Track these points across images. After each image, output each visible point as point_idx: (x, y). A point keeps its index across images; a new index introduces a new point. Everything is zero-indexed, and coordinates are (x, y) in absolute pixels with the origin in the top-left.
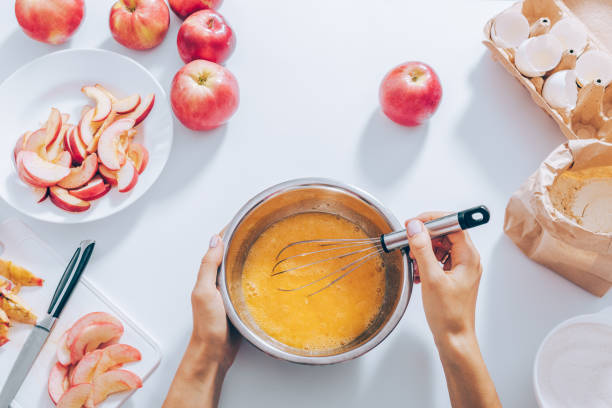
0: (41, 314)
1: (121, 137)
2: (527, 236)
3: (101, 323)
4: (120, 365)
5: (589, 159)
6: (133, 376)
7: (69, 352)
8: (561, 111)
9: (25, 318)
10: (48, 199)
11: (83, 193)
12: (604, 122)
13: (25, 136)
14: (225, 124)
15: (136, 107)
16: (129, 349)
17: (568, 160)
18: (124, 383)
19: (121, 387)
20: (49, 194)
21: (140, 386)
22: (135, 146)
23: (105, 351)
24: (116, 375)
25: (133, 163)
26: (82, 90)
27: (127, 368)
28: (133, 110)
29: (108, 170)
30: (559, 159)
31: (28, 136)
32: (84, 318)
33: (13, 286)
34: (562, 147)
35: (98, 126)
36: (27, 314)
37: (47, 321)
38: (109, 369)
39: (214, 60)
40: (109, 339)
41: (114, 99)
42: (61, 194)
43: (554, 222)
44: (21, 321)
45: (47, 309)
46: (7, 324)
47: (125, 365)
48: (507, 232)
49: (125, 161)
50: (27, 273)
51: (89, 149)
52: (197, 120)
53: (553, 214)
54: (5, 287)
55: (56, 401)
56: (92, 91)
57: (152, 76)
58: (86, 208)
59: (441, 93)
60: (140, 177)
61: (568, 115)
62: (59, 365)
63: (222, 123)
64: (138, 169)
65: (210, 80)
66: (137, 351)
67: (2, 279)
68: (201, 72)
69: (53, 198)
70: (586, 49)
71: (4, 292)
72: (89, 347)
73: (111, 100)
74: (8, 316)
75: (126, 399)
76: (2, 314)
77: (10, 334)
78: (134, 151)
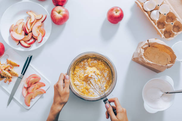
0: (19, 74)
1: (38, 27)
3: (35, 77)
4: (40, 87)
6: (43, 90)
7: (27, 84)
8: (155, 21)
9: (16, 75)
10: (19, 44)
12: (166, 24)
14: (65, 23)
15: (41, 18)
16: (42, 83)
18: (41, 92)
19: (40, 93)
21: (45, 92)
22: (42, 28)
23: (36, 84)
25: (41, 34)
26: (27, 13)
29: (34, 36)
31: (13, 26)
32: (31, 76)
33: (12, 67)
35: (32, 24)
36: (16, 74)
37: (21, 76)
38: (38, 89)
39: (62, 5)
42: (22, 42)
44: (14, 76)
46: (11, 77)
49: (39, 34)
50: (15, 64)
51: (30, 31)
54: (10, 67)
55: (25, 96)
56: (29, 13)
57: (45, 9)
58: (30, 47)
59: (123, 16)
60: (43, 38)
61: (157, 22)
62: (25, 87)
64: (43, 36)
65: (61, 13)
66: (44, 84)
67: (9, 65)
68: (59, 10)
69: (21, 44)
70: (163, 3)
71: (10, 69)
72: (32, 83)
73: (35, 16)
74: (11, 75)
75: (42, 96)
76: (10, 75)
77: (12, 79)
78: (41, 31)
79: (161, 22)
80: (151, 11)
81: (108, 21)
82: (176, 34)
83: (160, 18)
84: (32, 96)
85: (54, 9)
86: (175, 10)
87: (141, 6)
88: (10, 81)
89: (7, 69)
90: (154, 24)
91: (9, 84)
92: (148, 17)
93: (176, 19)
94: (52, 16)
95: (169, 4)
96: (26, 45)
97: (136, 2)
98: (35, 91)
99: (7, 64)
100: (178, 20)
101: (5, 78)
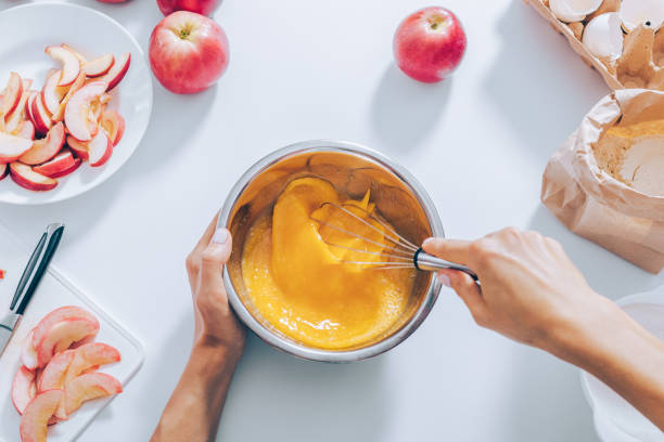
1: (92, 103)
2: (568, 205)
3: (73, 319)
4: (96, 367)
5: (639, 111)
6: (111, 379)
7: (36, 355)
8: (605, 60)
10: (9, 176)
11: (48, 168)
12: (654, 73)
14: (214, 86)
16: (107, 348)
17: (614, 113)
18: (102, 388)
19: (98, 393)
20: (8, 171)
21: (119, 391)
23: (78, 351)
24: (92, 379)
25: (107, 133)
26: (46, 51)
27: (105, 370)
28: (106, 72)
29: (78, 141)
30: (605, 112)
32: (52, 314)
34: (608, 99)
35: (64, 90)
37: (11, 318)
38: (83, 373)
39: (199, 10)
40: (82, 336)
41: (84, 60)
42: (23, 171)
43: (600, 186)
45: (9, 304)
47: (101, 367)
48: (545, 202)
49: (97, 130)
51: (54, 118)
52: (180, 81)
53: (599, 176)
55: (22, 411)
56: (58, 52)
57: (128, 33)
58: (53, 186)
59: (465, 42)
60: (116, 149)
61: (613, 64)
62: (25, 369)
63: (210, 84)
64: (113, 141)
65: (194, 34)
66: (115, 350)
68: (184, 25)
69: (14, 175)
72: (59, 347)
75: (104, 408)
78: (108, 121)
83: (625, 51)
84: (57, 406)
85: (160, 23)
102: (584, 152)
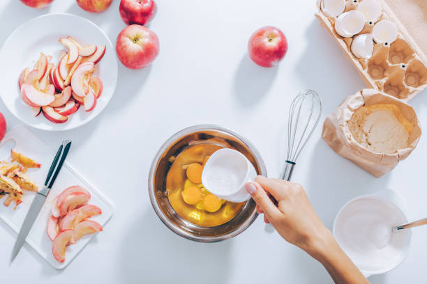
0: (40, 185)
1: (85, 75)
2: (335, 141)
3: (77, 193)
4: (89, 217)
6: (97, 224)
7: (59, 210)
8: (362, 60)
9: (31, 188)
10: (42, 113)
12: (389, 67)
13: (24, 71)
14: (150, 65)
15: (93, 54)
16: (95, 208)
17: (361, 103)
18: (92, 229)
19: (90, 231)
21: (101, 230)
22: (94, 76)
23: (79, 210)
24: (87, 224)
25: (93, 91)
26: (60, 41)
27: (93, 219)
30: (356, 102)
31: (27, 73)
32: (67, 190)
33: (23, 168)
35: (70, 66)
36: (32, 186)
37: (44, 190)
38: (83, 220)
39: (142, 24)
41: (80, 47)
42: (50, 112)
43: (350, 144)
44: (28, 190)
45: (45, 182)
46: (21, 193)
47: (91, 217)
48: (324, 138)
49: (88, 91)
50: (31, 161)
51: (66, 83)
52: (133, 65)
53: (349, 139)
54: (18, 169)
55: (53, 239)
56: (65, 42)
57: (102, 31)
58: (66, 120)
59: (287, 48)
60: (98, 100)
61: (367, 63)
62: (53, 217)
64: (97, 96)
65: (141, 41)
66: (99, 209)
67: (16, 164)
68: (135, 35)
69: (44, 113)
70: (381, 18)
71: (18, 173)
72: (70, 208)
73: (78, 48)
74: (21, 188)
75: (93, 237)
76: (17, 187)
77: (23, 198)
78: (94, 83)
79: (378, 62)
80: (353, 37)
81: (252, 61)
82: (413, 92)
83: (376, 53)
84: (71, 238)
85: (123, 31)
86: (412, 34)
87: (329, 25)
88: (19, 202)
89: (11, 174)
90: (360, 67)
91: (15, 209)
92: (346, 50)
93: (413, 55)
94: (120, 48)
95: (396, 19)
96: (57, 116)
97: (317, 16)
98: (78, 226)
99: (13, 161)
100: (417, 57)
101: (7, 195)
102: (343, 126)
